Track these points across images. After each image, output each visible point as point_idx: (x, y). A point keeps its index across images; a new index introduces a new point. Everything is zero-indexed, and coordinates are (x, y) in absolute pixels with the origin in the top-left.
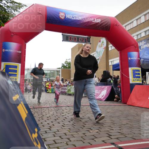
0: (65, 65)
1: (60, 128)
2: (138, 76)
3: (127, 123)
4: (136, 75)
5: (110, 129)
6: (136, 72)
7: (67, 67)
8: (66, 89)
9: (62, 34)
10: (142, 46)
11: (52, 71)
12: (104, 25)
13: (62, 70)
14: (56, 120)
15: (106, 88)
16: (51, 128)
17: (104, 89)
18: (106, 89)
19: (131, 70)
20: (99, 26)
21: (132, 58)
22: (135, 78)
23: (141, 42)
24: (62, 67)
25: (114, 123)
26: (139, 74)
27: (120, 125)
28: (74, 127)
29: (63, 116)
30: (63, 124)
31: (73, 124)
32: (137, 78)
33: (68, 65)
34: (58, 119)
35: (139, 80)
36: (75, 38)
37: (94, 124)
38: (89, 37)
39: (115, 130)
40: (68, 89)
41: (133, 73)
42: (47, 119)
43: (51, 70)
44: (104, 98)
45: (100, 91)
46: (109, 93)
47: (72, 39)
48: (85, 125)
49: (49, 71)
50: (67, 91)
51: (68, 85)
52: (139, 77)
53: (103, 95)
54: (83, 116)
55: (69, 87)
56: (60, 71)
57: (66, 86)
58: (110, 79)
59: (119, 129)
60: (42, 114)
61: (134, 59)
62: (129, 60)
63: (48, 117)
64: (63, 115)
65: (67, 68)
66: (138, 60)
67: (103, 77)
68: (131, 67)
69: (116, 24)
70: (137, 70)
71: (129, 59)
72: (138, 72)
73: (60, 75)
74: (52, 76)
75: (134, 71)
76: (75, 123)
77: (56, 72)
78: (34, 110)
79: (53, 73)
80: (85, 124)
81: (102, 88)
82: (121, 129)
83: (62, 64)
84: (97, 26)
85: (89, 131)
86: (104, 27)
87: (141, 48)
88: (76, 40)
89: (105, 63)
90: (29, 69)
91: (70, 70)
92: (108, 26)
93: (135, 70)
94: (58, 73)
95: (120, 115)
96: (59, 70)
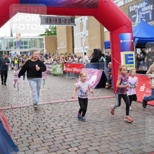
0: (50, 30)
1: (40, 146)
2: (131, 61)
3: (108, 134)
4: (129, 60)
5: (89, 145)
6: (129, 57)
7: (53, 32)
8: (51, 68)
9: (40, 16)
10: (143, 7)
11: (34, 39)
12: (90, 2)
13: (45, 37)
14: (35, 131)
15: (97, 72)
16: (30, 145)
17: (94, 74)
18: (96, 74)
19: (123, 55)
20: (84, 3)
21: (124, 41)
22: (127, 64)
23: (142, 3)
24: (46, 33)
25: (95, 135)
26: (132, 59)
27: (101, 137)
28: (54, 142)
29: (43, 123)
30: (43, 139)
31: (53, 138)
32: (129, 64)
33: (53, 30)
34: (38, 129)
35: (132, 66)
36: (56, 20)
37: (74, 137)
38: (74, 17)
39: (95, 146)
40: (53, 68)
41: (126, 58)
42: (27, 130)
43: (32, 38)
44: (94, 85)
45: (90, 75)
46: (100, 79)
47: (52, 21)
48: (65, 140)
49: (30, 40)
50: (51, 70)
51: (53, 63)
52: (132, 63)
53: (93, 82)
54: (65, 123)
55: (54, 65)
56: (43, 39)
57: (51, 64)
58: (102, 57)
59: (98, 144)
60: (21, 120)
61: (127, 42)
62: (121, 43)
63: (27, 126)
64: (44, 121)
65: (51, 34)
66: (131, 42)
67: (94, 56)
68: (123, 51)
69: (105, 0)
70: (130, 54)
71: (121, 41)
72: (131, 57)
73: (43, 43)
74: (34, 46)
75: (126, 56)
76: (55, 137)
77: (38, 41)
78: (12, 113)
79: (34, 42)
80: (66, 138)
81: (92, 72)
82: (100, 144)
83: (46, 30)
84: (82, 5)
85: (68, 149)
86: (91, 4)
87: (142, 11)
88: (58, 22)
89: (100, 29)
90: (4, 38)
91: (56, 37)
92: (95, 3)
93: (128, 54)
94: (41, 42)
95: (105, 119)
96: (41, 37)
